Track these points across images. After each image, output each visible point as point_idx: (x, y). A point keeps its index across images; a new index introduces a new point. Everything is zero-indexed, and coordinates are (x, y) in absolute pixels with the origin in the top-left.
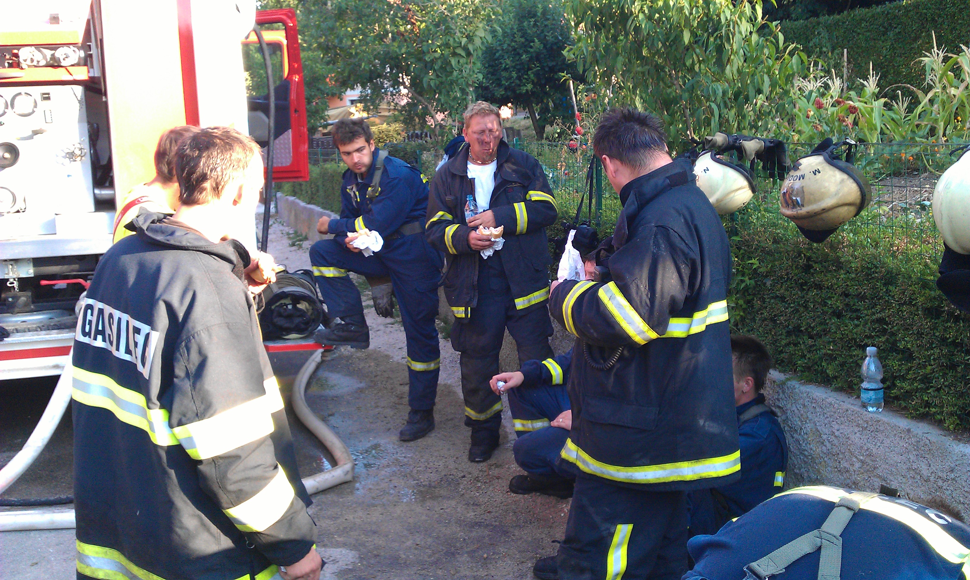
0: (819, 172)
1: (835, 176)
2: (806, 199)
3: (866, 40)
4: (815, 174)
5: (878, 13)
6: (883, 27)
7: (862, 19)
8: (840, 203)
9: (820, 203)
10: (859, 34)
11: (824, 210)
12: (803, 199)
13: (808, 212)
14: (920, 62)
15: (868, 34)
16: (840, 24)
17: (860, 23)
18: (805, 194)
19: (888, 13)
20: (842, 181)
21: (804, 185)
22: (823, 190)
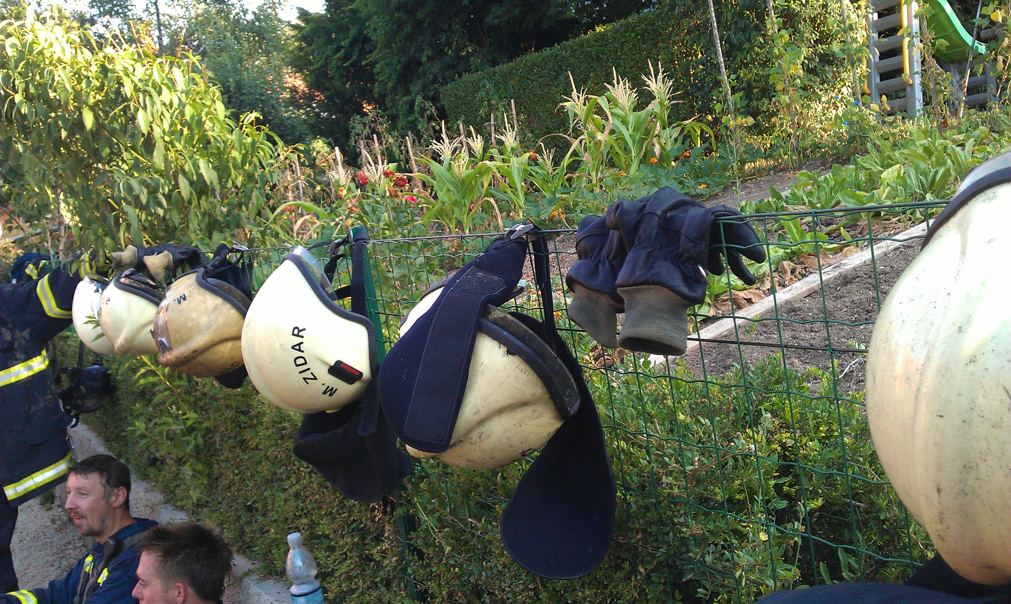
0: (185, 299)
1: (205, 302)
2: (172, 340)
3: (540, 87)
4: (180, 302)
5: (547, 57)
6: (555, 71)
7: (534, 64)
8: (217, 338)
9: (189, 344)
10: (533, 81)
11: (196, 353)
12: (169, 340)
13: (177, 358)
14: (563, 107)
15: (541, 80)
16: (515, 72)
17: (532, 69)
18: (170, 332)
19: (557, 55)
20: (216, 308)
21: (166, 319)
22: (190, 325)
